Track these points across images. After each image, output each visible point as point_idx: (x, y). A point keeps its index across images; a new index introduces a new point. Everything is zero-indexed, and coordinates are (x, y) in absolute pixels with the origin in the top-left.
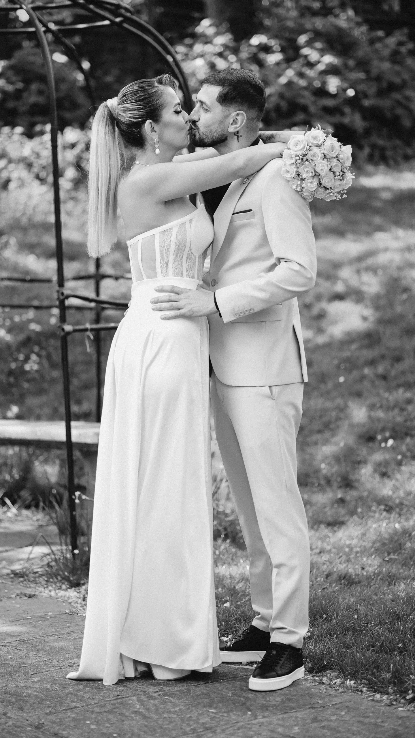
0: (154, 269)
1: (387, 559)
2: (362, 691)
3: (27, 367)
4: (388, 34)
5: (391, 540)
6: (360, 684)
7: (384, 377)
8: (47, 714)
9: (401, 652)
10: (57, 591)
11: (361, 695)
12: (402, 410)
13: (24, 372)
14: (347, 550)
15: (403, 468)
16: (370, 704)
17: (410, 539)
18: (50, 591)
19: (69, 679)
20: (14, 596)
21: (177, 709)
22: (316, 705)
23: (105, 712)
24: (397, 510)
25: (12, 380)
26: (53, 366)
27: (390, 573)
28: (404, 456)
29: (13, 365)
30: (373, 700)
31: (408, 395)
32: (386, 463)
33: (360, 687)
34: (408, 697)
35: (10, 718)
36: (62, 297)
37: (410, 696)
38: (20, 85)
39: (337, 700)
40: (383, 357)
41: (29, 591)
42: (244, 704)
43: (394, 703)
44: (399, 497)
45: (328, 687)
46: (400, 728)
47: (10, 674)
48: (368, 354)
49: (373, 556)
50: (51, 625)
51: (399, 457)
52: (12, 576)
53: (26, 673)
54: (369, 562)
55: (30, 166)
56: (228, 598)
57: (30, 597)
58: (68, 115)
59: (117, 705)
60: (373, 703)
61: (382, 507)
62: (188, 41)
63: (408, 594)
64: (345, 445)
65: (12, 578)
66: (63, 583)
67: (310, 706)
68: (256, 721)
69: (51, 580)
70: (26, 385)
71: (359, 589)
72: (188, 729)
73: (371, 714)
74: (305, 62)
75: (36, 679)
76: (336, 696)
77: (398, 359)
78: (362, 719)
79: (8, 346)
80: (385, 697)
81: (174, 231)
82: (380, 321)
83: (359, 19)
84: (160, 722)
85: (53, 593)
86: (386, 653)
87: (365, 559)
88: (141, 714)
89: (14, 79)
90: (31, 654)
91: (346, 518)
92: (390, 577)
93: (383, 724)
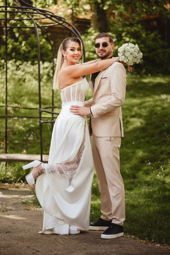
0: (70, 98)
1: (147, 200)
2: (137, 239)
3: (29, 139)
4: (152, 32)
5: (149, 194)
6: (136, 237)
7: (148, 142)
8: (31, 243)
9: (150, 227)
10: (37, 208)
11: (136, 240)
12: (154, 153)
13: (28, 140)
14: (134, 198)
15: (154, 172)
16: (139, 243)
17: (155, 194)
18: (34, 208)
19: (39, 234)
20: (22, 209)
21: (74, 243)
22: (121, 243)
23: (50, 243)
24: (151, 185)
25: (24, 143)
26: (38, 138)
27: (148, 204)
28: (154, 168)
29: (25, 138)
30: (140, 242)
31: (156, 148)
32: (148, 170)
33: (136, 238)
34: (152, 241)
35: (19, 244)
36: (40, 111)
37: (153, 241)
38: (30, 49)
39: (128, 242)
40: (148, 136)
41: (27, 208)
42: (97, 242)
43: (147, 243)
44: (152, 181)
45: (125, 238)
46: (149, 250)
47: (20, 232)
48: (143, 135)
49: (143, 199)
50: (34, 218)
51: (152, 168)
52: (22, 203)
53: (25, 232)
54: (141, 201)
55: (32, 74)
56: (93, 211)
57: (28, 210)
58: (45, 59)
59: (55, 242)
60: (141, 243)
61: (146, 184)
62: (85, 34)
63: (154, 211)
64: (134, 164)
65: (22, 204)
66: (39, 206)
67: (119, 243)
68: (101, 247)
69: (35, 205)
70: (29, 145)
71: (137, 209)
72: (78, 249)
73: (139, 246)
74: (124, 41)
75: (28, 233)
76: (128, 241)
77: (153, 136)
78: (136, 247)
79: (23, 132)
80: (144, 241)
81: (77, 86)
82: (147, 124)
83: (142, 27)
84: (69, 247)
85: (35, 209)
86: (145, 228)
87: (140, 200)
88: (62, 244)
89: (28, 47)
90: (27, 226)
91: (134, 188)
92: (148, 205)
93: (143, 249)
